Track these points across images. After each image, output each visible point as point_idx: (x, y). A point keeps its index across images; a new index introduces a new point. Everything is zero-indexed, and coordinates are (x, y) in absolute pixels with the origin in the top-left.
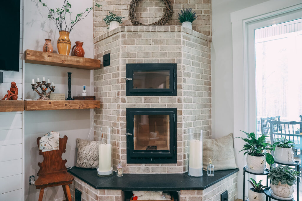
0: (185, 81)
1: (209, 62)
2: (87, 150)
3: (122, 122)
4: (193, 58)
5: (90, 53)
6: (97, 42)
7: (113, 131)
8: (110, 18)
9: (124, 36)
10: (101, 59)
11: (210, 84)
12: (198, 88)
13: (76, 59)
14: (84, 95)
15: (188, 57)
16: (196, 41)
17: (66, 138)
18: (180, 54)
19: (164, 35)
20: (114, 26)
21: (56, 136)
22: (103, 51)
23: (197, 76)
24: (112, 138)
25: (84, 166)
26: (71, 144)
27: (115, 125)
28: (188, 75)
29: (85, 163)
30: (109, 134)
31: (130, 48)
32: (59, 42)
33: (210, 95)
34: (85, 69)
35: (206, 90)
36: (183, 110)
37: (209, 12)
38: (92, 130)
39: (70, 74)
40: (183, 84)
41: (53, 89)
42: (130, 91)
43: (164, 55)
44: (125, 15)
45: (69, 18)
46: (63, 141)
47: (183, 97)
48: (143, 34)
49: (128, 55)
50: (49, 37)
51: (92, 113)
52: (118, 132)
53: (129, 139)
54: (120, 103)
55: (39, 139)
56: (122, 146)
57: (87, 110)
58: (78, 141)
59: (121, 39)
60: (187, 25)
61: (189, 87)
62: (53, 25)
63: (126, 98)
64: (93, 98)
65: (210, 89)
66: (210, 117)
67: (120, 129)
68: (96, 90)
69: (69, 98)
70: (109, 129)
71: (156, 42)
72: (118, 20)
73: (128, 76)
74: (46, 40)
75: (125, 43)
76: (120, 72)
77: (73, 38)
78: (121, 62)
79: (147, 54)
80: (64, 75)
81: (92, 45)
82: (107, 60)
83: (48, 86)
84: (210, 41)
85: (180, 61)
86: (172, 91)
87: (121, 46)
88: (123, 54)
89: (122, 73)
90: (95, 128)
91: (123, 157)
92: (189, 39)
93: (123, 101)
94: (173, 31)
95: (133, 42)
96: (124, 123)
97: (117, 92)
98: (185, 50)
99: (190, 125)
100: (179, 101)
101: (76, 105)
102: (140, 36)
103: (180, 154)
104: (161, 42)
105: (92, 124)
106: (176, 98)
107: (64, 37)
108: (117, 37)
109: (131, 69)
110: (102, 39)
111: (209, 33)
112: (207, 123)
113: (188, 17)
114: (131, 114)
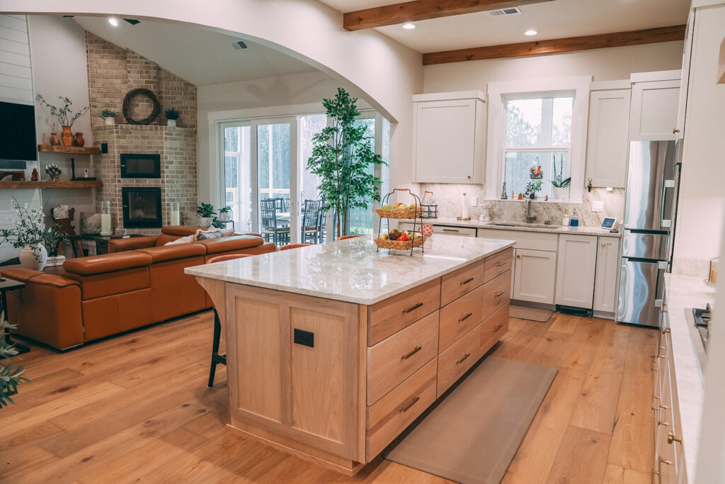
0: (167, 167)
1: (195, 150)
2: (91, 220)
3: (119, 198)
4: (176, 149)
5: (89, 143)
6: (96, 131)
7: (112, 205)
8: (106, 114)
9: (117, 132)
10: (100, 146)
11: (195, 168)
12: (181, 172)
13: (78, 149)
14: (86, 176)
15: (170, 148)
16: (179, 135)
17: (73, 210)
18: (162, 148)
19: (149, 132)
20: (110, 121)
21: (66, 208)
22: (101, 139)
23: (181, 163)
24: (112, 210)
25: (89, 232)
26: (77, 215)
27: (113, 200)
28: (171, 163)
29: (89, 230)
30: (109, 207)
31: (122, 142)
32: (63, 135)
33: (195, 177)
34: (86, 155)
35: (190, 173)
36: (166, 189)
37: (194, 108)
38: (94, 205)
39: (73, 160)
40: (165, 170)
41: (60, 172)
42: (125, 174)
43: (150, 148)
44: (118, 109)
45: (69, 116)
46: (71, 212)
47: (165, 179)
48: (133, 131)
49: (122, 147)
50: (53, 129)
51: (93, 192)
52: (116, 205)
53: (126, 211)
54: (117, 183)
55: (53, 209)
56: (120, 215)
57: (89, 189)
58: (82, 214)
59: (115, 135)
60: (172, 123)
61: (172, 172)
62: (55, 119)
63: (121, 179)
64: (94, 179)
65: (196, 172)
66: (196, 195)
67: (117, 202)
68: (96, 172)
69: (74, 179)
70: (109, 203)
71: (143, 138)
72: (113, 115)
73: (122, 164)
74: (52, 134)
75: (118, 137)
76: (116, 160)
77: (74, 130)
78: (116, 152)
79: (137, 147)
80: (67, 160)
81: (90, 133)
82: (105, 148)
83: (56, 169)
84: (196, 132)
85: (162, 153)
86: (157, 173)
87: (115, 140)
88: (118, 146)
89: (117, 161)
90: (97, 204)
91: (120, 222)
92: (172, 135)
93: (119, 181)
94: (156, 129)
95: (125, 137)
96: (121, 198)
97: (114, 174)
98: (167, 144)
99: (173, 200)
100: (163, 182)
101: (81, 184)
102: (131, 133)
103: (164, 220)
104: (148, 138)
105: (94, 201)
106: (160, 180)
107: (67, 131)
108: (113, 132)
109: (125, 158)
110: (99, 129)
111: (194, 126)
112: (193, 199)
113: (173, 115)
114: (125, 191)
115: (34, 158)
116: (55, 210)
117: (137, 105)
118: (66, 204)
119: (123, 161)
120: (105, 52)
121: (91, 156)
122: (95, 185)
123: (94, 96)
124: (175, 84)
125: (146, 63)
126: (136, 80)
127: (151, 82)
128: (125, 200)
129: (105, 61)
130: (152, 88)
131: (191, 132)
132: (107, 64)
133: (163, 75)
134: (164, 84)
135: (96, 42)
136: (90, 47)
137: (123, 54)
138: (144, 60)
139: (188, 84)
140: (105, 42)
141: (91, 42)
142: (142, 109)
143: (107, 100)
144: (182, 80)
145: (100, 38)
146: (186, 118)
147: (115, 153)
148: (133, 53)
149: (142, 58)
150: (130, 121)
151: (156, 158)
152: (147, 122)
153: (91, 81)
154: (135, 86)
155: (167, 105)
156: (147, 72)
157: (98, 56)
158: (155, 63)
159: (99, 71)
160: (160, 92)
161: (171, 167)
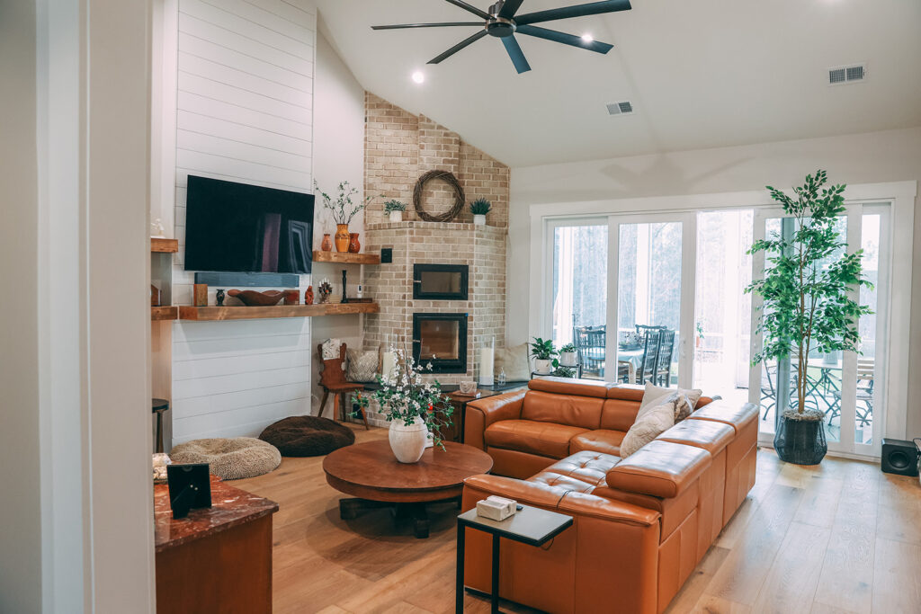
0: (477, 284)
1: (504, 258)
2: (365, 362)
3: (408, 330)
4: (485, 257)
6: (371, 230)
9: (411, 233)
10: (378, 253)
11: (504, 285)
12: (490, 291)
13: (351, 256)
14: (360, 296)
15: (481, 257)
16: (490, 237)
17: (345, 345)
18: (472, 256)
19: (456, 233)
20: (396, 217)
21: (337, 343)
23: (490, 278)
25: (360, 379)
27: (398, 331)
28: (480, 277)
31: (418, 246)
32: (337, 237)
33: (504, 298)
35: (499, 291)
36: (474, 315)
37: (506, 198)
39: (344, 272)
40: (475, 288)
41: (330, 291)
42: (418, 294)
43: (455, 255)
46: (343, 349)
47: (474, 302)
48: (432, 231)
49: (416, 254)
50: (324, 229)
51: (363, 319)
52: (403, 340)
53: (416, 347)
54: (406, 307)
55: (322, 345)
59: (408, 236)
60: (479, 220)
61: (481, 291)
63: (413, 301)
64: (370, 301)
65: (504, 291)
66: (503, 324)
67: (405, 335)
69: (345, 300)
71: (447, 241)
73: (415, 278)
74: (325, 235)
75: (412, 240)
76: (407, 272)
77: (351, 229)
78: (407, 261)
79: (437, 254)
80: (336, 272)
82: (387, 255)
83: (328, 287)
84: (507, 233)
85: (472, 263)
86: (463, 295)
87: (408, 243)
88: (410, 253)
89: (409, 273)
92: (482, 236)
93: (410, 305)
94: (459, 228)
95: (421, 240)
96: (410, 329)
97: (402, 294)
98: (477, 250)
99: (480, 332)
100: (470, 305)
102: (430, 234)
103: (470, 362)
104: (453, 241)
106: (467, 302)
107: (344, 231)
108: (404, 233)
109: (419, 270)
110: (379, 227)
111: (505, 224)
112: (500, 330)
113: (481, 208)
114: (419, 320)
115: (308, 270)
116: (324, 346)
117: (431, 194)
118: (337, 337)
119: (416, 276)
120: (389, 120)
121: (362, 266)
122: (368, 310)
123: (371, 181)
124: (481, 164)
125: (446, 135)
126: (431, 159)
127: (452, 162)
128: (416, 334)
129: (389, 133)
130: (451, 169)
131: (502, 233)
132: (392, 137)
133: (465, 152)
134: (466, 163)
135: (378, 106)
136: (371, 113)
137: (413, 123)
138: (444, 131)
139: (498, 165)
140: (390, 106)
141: (372, 107)
142: (439, 200)
143: (388, 187)
144: (491, 159)
145: (384, 101)
146: (495, 211)
147: (404, 263)
148: (429, 120)
149: (440, 127)
150: (424, 216)
151: (463, 270)
152: (447, 218)
153: (369, 161)
154: (430, 167)
155: (472, 195)
156: (447, 148)
157: (380, 125)
158: (457, 135)
159: (380, 146)
160: (461, 176)
161: (479, 284)
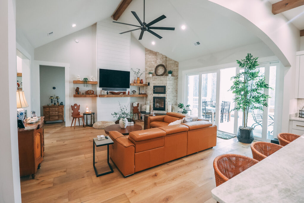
0: (168, 90)
1: (177, 84)
2: (143, 107)
3: (152, 100)
4: (171, 84)
5: (144, 83)
6: (146, 79)
7: (150, 102)
8: (150, 73)
9: (153, 79)
10: (147, 84)
11: (177, 90)
12: (172, 92)
13: (141, 84)
14: (143, 93)
15: (169, 84)
16: (172, 79)
17: (139, 103)
18: (167, 84)
19: (163, 78)
20: (151, 75)
21: (137, 103)
22: (148, 81)
23: (172, 89)
24: (150, 104)
25: (143, 111)
26: (140, 105)
27: (150, 101)
28: (169, 89)
29: (143, 110)
30: (149, 103)
31: (154, 82)
32: (137, 80)
33: (177, 93)
34: (143, 86)
35: (175, 92)
36: (167, 97)
37: (178, 70)
38: (144, 102)
39: (139, 88)
41: (136, 92)
42: (155, 92)
43: (163, 83)
44: (153, 72)
45: (139, 74)
46: (138, 104)
48: (157, 78)
49: (154, 84)
51: (145, 98)
53: (154, 104)
55: (133, 103)
56: (152, 106)
57: (144, 97)
58: (141, 105)
60: (170, 75)
61: (169, 92)
62: (135, 75)
64: (145, 94)
65: (177, 92)
67: (152, 102)
68: (146, 92)
69: (139, 94)
70: (149, 102)
71: (161, 80)
72: (152, 73)
74: (134, 80)
75: (153, 80)
77: (140, 79)
79: (158, 83)
81: (145, 79)
82: (149, 84)
83: (135, 91)
84: (178, 78)
85: (167, 85)
87: (152, 81)
89: (152, 88)
90: (146, 102)
91: (152, 108)
92: (170, 79)
93: (153, 95)
94: (165, 77)
95: (155, 80)
97: (151, 92)
98: (168, 82)
99: (169, 101)
100: (166, 95)
101: (141, 96)
103: (166, 108)
104: (162, 80)
105: (145, 101)
106: (165, 94)
107: (138, 79)
108: (151, 79)
109: (154, 87)
110: (148, 78)
111: (177, 76)
112: (176, 101)
113: (170, 72)
114: (154, 98)
115: (129, 87)
117: (159, 70)
119: (154, 88)
120: (150, 54)
121: (145, 87)
122: (145, 95)
123: (146, 68)
124: (171, 62)
125: (162, 56)
126: (159, 62)
127: (164, 62)
128: (154, 101)
129: (150, 57)
130: (164, 64)
131: (176, 78)
132: (151, 57)
133: (167, 59)
134: (168, 62)
135: (148, 51)
136: (146, 53)
137: (156, 54)
138: (162, 55)
139: (176, 62)
140: (150, 51)
141: (147, 51)
142: (161, 71)
143: (150, 69)
144: (174, 60)
145: (149, 50)
146: (174, 73)
147: (152, 86)
148: (159, 53)
149: (161, 54)
150: (157, 75)
151: (164, 87)
152: (162, 75)
153: (146, 63)
154: (159, 64)
155: (168, 69)
156: (163, 59)
157: (148, 55)
158: (165, 56)
159: (148, 60)
160: (166, 65)
161: (169, 90)
